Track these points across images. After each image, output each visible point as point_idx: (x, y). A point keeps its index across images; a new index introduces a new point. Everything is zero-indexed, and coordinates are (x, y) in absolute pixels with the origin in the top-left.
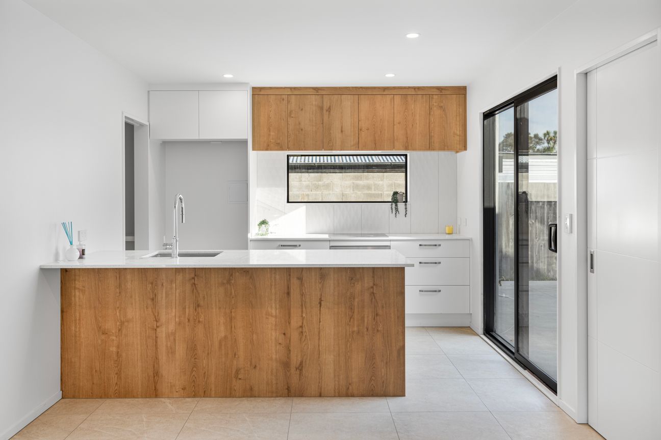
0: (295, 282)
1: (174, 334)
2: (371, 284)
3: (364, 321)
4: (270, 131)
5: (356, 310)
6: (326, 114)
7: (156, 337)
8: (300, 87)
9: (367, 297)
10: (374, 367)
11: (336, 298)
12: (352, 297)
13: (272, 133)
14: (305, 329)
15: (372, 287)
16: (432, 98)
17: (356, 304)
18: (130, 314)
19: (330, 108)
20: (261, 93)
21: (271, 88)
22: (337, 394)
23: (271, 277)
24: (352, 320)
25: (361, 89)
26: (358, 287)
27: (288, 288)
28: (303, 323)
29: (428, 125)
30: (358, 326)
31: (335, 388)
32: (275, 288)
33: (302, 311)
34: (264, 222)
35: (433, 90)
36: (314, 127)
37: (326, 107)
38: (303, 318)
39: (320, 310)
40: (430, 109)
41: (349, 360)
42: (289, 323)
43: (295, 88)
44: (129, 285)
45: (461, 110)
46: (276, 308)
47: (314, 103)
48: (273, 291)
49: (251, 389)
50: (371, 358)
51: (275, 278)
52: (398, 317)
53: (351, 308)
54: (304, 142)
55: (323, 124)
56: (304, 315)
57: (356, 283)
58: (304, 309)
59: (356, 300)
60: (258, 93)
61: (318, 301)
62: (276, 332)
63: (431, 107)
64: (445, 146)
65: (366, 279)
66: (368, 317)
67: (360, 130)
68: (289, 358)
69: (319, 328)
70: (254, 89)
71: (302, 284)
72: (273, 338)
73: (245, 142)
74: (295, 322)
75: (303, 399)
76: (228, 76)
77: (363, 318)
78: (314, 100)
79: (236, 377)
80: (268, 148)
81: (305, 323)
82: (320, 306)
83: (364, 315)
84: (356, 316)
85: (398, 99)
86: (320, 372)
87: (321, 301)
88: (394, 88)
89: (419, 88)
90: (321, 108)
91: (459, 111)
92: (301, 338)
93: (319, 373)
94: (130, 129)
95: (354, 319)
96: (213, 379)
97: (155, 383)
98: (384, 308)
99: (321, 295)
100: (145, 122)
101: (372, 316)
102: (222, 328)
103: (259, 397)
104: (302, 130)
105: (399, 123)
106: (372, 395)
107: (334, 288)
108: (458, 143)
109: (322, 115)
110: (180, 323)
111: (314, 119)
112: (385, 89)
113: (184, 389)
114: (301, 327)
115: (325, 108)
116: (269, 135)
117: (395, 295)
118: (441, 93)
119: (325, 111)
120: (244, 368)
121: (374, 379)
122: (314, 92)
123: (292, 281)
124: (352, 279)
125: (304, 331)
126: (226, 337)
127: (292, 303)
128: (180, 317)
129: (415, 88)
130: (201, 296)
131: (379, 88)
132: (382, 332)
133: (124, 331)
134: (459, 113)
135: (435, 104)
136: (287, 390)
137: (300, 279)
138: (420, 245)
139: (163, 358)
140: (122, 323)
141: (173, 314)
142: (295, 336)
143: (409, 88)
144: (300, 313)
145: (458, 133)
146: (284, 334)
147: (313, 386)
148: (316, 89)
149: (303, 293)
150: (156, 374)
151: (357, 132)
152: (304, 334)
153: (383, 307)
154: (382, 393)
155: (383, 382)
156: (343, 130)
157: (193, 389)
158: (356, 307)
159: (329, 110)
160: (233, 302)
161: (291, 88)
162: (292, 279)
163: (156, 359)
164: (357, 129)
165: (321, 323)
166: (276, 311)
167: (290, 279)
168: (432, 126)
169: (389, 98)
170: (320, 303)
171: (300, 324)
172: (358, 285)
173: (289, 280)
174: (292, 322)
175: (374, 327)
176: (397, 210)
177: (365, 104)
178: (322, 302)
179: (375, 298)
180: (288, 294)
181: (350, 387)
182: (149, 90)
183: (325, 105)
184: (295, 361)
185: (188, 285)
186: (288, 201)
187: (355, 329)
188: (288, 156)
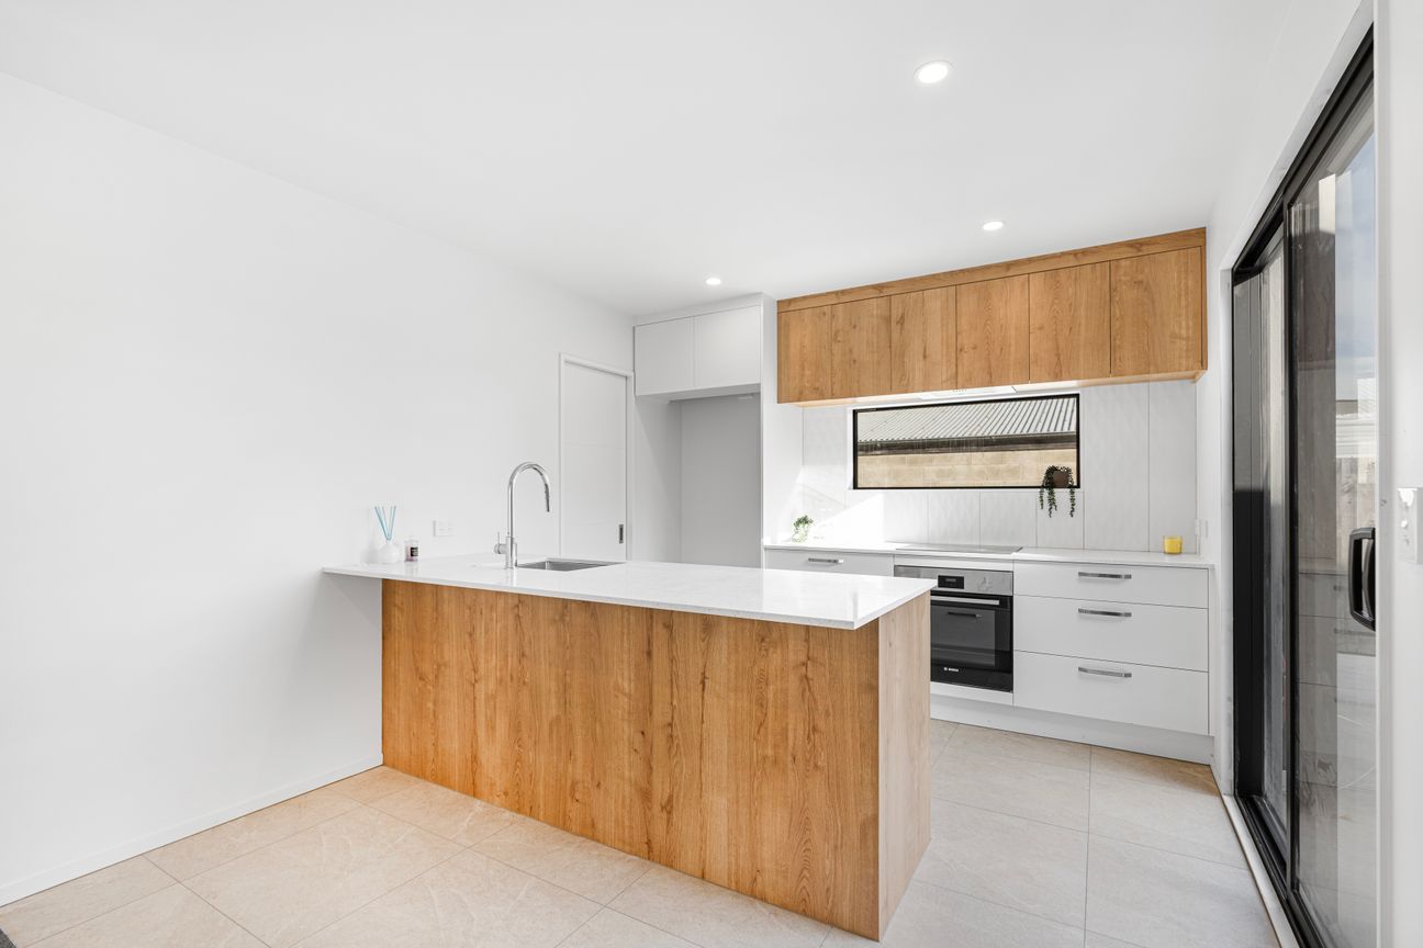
0: (659, 630)
1: (494, 697)
2: (803, 658)
3: (787, 738)
4: (803, 369)
5: (771, 711)
6: (895, 328)
7: (475, 698)
8: (852, 289)
9: (793, 684)
10: (809, 850)
11: (733, 676)
12: (764, 680)
13: (807, 373)
14: (677, 732)
15: (805, 664)
16: (1118, 267)
17: (771, 696)
18: (447, 654)
19: (902, 317)
20: (791, 308)
21: (805, 298)
22: (733, 884)
23: (623, 617)
24: (762, 730)
25: (961, 275)
26: (776, 658)
27: (649, 643)
28: (673, 718)
29: (1106, 324)
30: (775, 746)
31: (729, 869)
32: (628, 639)
33: (672, 693)
35: (1121, 250)
36: (876, 355)
37: (895, 315)
38: (673, 708)
39: (703, 698)
40: (1112, 290)
41: (758, 817)
42: (651, 714)
43: (843, 292)
44: (446, 608)
45: (1190, 283)
46: (630, 680)
47: (875, 312)
48: (626, 645)
49: (593, 825)
50: (801, 824)
51: (629, 619)
52: (863, 745)
53: (762, 705)
54: (858, 382)
55: (890, 347)
56: (675, 703)
57: (771, 649)
58: (675, 690)
59: (771, 687)
60: (787, 309)
61: (700, 677)
62: (629, 727)
63: (1113, 285)
64: (1149, 365)
65: (792, 643)
66: (795, 730)
67: (959, 350)
68: (649, 782)
69: (701, 736)
70: (779, 303)
71: (671, 638)
72: (626, 737)
74: (660, 714)
77: (785, 730)
78: (875, 307)
79: (572, 796)
80: (799, 397)
81: (676, 720)
82: (703, 689)
83: (787, 724)
84: (770, 725)
85: (1037, 282)
86: (702, 827)
87: (705, 678)
88: (1030, 260)
89: (1086, 252)
90: (888, 320)
91: (1186, 284)
92: (670, 748)
93: (701, 829)
95: (766, 728)
96: (541, 789)
97: (474, 773)
98: (831, 718)
99: (705, 666)
100: (624, 372)
101: (805, 730)
102: (554, 701)
103: (604, 843)
104: (855, 361)
105: (1041, 328)
106: (804, 911)
107: (729, 653)
108: (1184, 354)
109: (890, 332)
110: (501, 681)
111: (875, 341)
112: (1009, 265)
113: (506, 794)
114: (670, 725)
115: (895, 317)
116: (803, 375)
117: (856, 690)
118: (1140, 254)
119: (893, 324)
120: (583, 782)
121: (808, 875)
122: (875, 293)
123: (655, 631)
124: (763, 640)
125: (675, 734)
126: (558, 718)
127: (655, 674)
128: (501, 670)
129: (1076, 253)
130: (527, 638)
131: (997, 266)
132: (826, 770)
133: (441, 680)
134: (1187, 288)
135: (1123, 278)
136: (646, 846)
137: (669, 627)
138: (1081, 574)
139: (482, 734)
140: (439, 666)
141: (494, 664)
142: (660, 740)
143: (1063, 254)
144: (669, 698)
145: (1184, 332)
146: (643, 733)
147: (690, 853)
148: (879, 287)
149: (674, 657)
150: (475, 758)
151: (953, 354)
152: (676, 742)
153: (827, 714)
154: (826, 914)
155: (828, 890)
156: (927, 353)
157: (517, 798)
158: (770, 705)
159: (901, 321)
160: (568, 657)
161: (836, 293)
162: (654, 624)
163: (475, 733)
164: (953, 350)
165: (704, 725)
166: (629, 685)
167: (651, 625)
168: (1116, 325)
169: (1018, 281)
170: (703, 683)
171: (669, 720)
172: (775, 655)
173: (650, 628)
174: (655, 712)
175: (808, 757)
176: (1052, 502)
177: (970, 303)
178: (706, 681)
179: (810, 690)
180: (649, 654)
181: (759, 879)
182: (634, 328)
183: (894, 312)
184: (660, 791)
185: (511, 617)
186: (855, 486)
187: (770, 752)
188: (855, 413)
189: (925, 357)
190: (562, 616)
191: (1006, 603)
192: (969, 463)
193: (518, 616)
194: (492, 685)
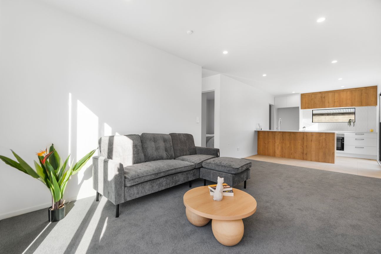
1: (278, 145)
5: (321, 143)
7: (275, 145)
9: (324, 140)
10: (325, 156)
11: (316, 140)
12: (320, 140)
13: (307, 105)
15: (325, 138)
16: (362, 91)
18: (270, 141)
22: (316, 161)
24: (319, 145)
25: (335, 91)
26: (321, 138)
29: (360, 99)
31: (315, 159)
34: (304, 127)
35: (363, 88)
36: (319, 102)
40: (361, 94)
41: (319, 154)
43: (313, 93)
45: (374, 93)
46: (301, 141)
48: (300, 138)
49: (295, 157)
50: (325, 154)
53: (319, 143)
54: (316, 106)
55: (322, 101)
56: (307, 143)
60: (303, 96)
64: (368, 105)
65: (324, 136)
67: (335, 102)
68: (303, 152)
70: (301, 94)
71: (307, 137)
72: (300, 147)
73: (298, 108)
74: (305, 144)
75: (307, 161)
76: (294, 92)
77: (323, 145)
78: (319, 95)
79: (291, 154)
80: (305, 108)
85: (348, 93)
86: (311, 155)
88: (347, 89)
89: (357, 88)
92: (307, 148)
94: (270, 106)
96: (286, 154)
97: (275, 154)
98: (329, 143)
99: (312, 139)
100: (274, 104)
101: (325, 145)
102: (288, 144)
104: (315, 103)
105: (349, 99)
106: (325, 162)
107: (315, 138)
108: (374, 103)
109: (322, 99)
111: (319, 100)
112: (344, 90)
113: (280, 156)
114: (307, 146)
117: (332, 140)
118: (366, 89)
120: (293, 153)
124: (320, 136)
126: (289, 146)
127: (304, 140)
128: (280, 142)
129: (355, 88)
130: (284, 138)
132: (328, 148)
136: (303, 158)
137: (306, 135)
138: (356, 134)
139: (276, 149)
140: (268, 142)
141: (278, 141)
142: (305, 147)
145: (373, 100)
146: (303, 147)
147: (309, 158)
148: (320, 92)
149: (307, 139)
150: (275, 152)
154: (328, 162)
155: (328, 160)
157: (282, 156)
160: (291, 140)
161: (312, 93)
162: (304, 135)
163: (275, 149)
164: (333, 102)
165: (311, 145)
168: (362, 99)
169: (345, 92)
170: (311, 141)
171: (306, 145)
175: (326, 147)
176: (350, 124)
177: (337, 95)
179: (326, 141)
180: (304, 138)
182: (274, 98)
183: (323, 96)
184: (305, 152)
185: (281, 136)
186: (312, 122)
187: (321, 147)
188: (313, 110)
189: (328, 103)
190: (290, 135)
191: (343, 138)
192: (325, 118)
193: (283, 135)
194: (278, 143)
